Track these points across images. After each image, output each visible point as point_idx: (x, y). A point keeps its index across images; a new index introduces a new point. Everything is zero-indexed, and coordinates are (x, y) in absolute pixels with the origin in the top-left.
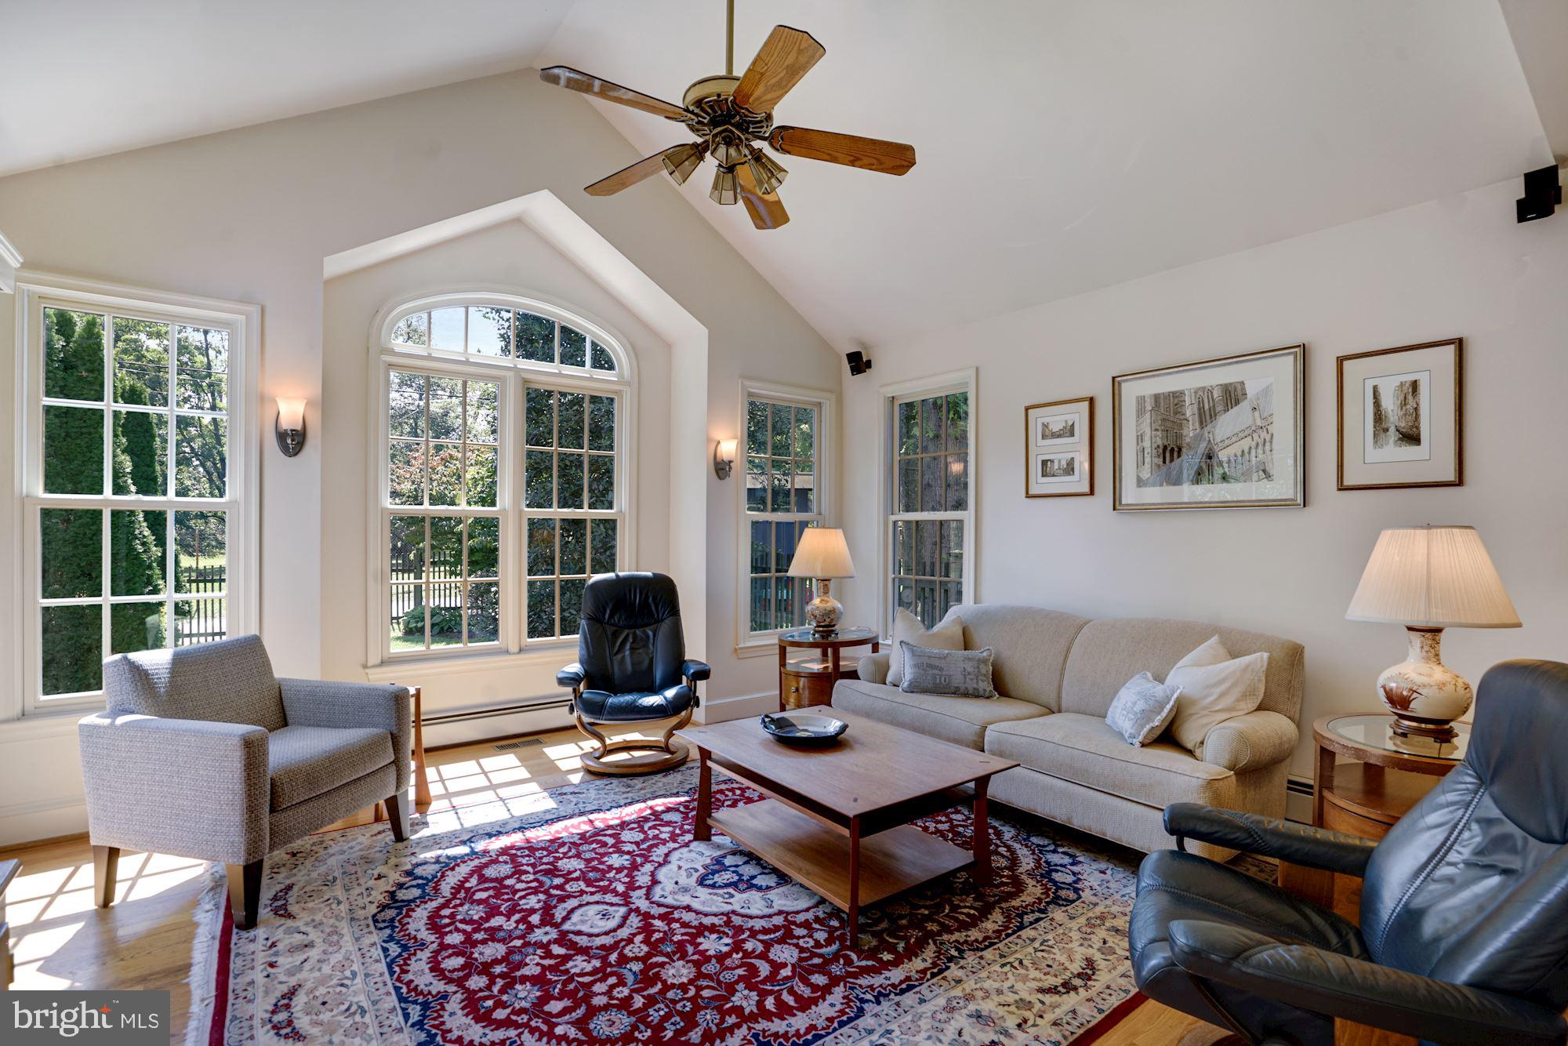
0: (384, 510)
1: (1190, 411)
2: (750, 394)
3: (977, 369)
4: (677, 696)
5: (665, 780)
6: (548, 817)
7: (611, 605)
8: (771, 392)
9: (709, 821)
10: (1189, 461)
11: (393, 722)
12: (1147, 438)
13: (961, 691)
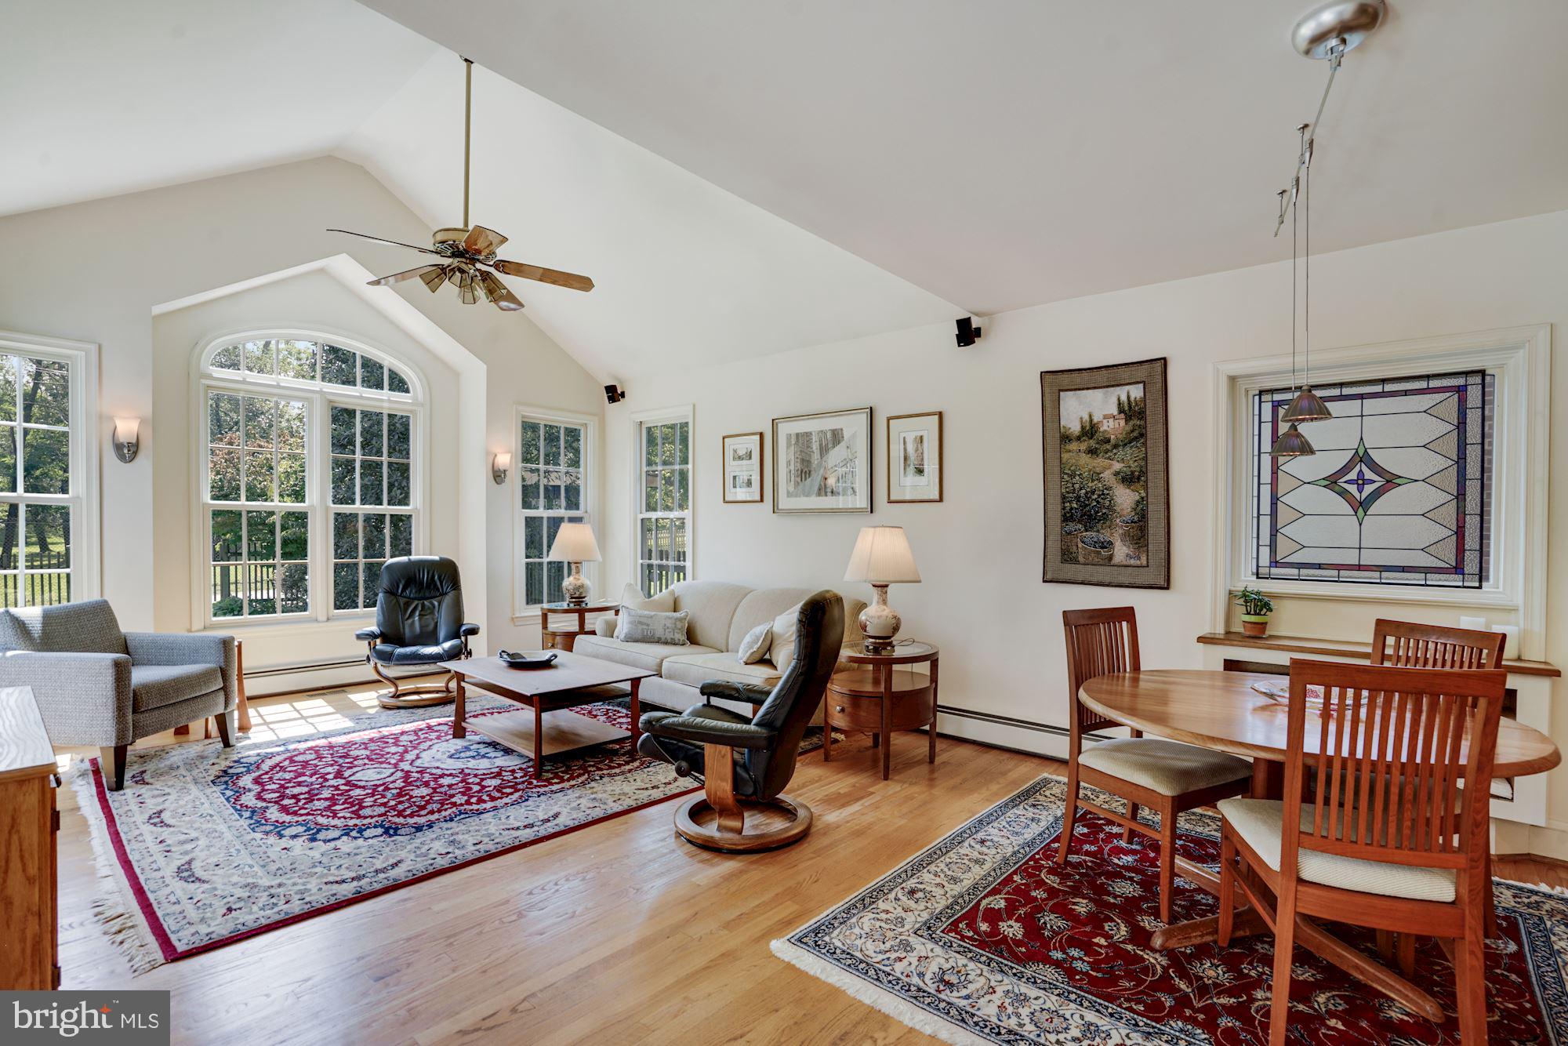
0: (205, 505)
1: (815, 446)
2: (523, 417)
3: (694, 406)
4: (452, 648)
5: (442, 709)
6: (346, 731)
7: (403, 582)
8: (542, 416)
9: (464, 724)
10: (815, 480)
11: (222, 660)
12: (792, 463)
13: (663, 640)
